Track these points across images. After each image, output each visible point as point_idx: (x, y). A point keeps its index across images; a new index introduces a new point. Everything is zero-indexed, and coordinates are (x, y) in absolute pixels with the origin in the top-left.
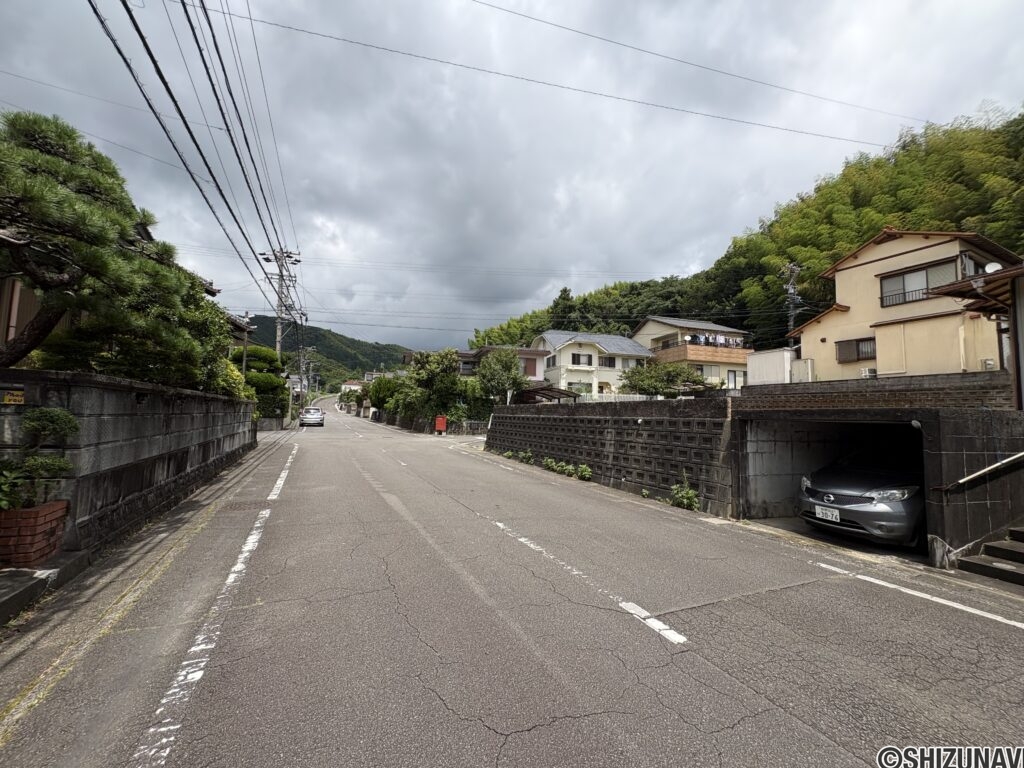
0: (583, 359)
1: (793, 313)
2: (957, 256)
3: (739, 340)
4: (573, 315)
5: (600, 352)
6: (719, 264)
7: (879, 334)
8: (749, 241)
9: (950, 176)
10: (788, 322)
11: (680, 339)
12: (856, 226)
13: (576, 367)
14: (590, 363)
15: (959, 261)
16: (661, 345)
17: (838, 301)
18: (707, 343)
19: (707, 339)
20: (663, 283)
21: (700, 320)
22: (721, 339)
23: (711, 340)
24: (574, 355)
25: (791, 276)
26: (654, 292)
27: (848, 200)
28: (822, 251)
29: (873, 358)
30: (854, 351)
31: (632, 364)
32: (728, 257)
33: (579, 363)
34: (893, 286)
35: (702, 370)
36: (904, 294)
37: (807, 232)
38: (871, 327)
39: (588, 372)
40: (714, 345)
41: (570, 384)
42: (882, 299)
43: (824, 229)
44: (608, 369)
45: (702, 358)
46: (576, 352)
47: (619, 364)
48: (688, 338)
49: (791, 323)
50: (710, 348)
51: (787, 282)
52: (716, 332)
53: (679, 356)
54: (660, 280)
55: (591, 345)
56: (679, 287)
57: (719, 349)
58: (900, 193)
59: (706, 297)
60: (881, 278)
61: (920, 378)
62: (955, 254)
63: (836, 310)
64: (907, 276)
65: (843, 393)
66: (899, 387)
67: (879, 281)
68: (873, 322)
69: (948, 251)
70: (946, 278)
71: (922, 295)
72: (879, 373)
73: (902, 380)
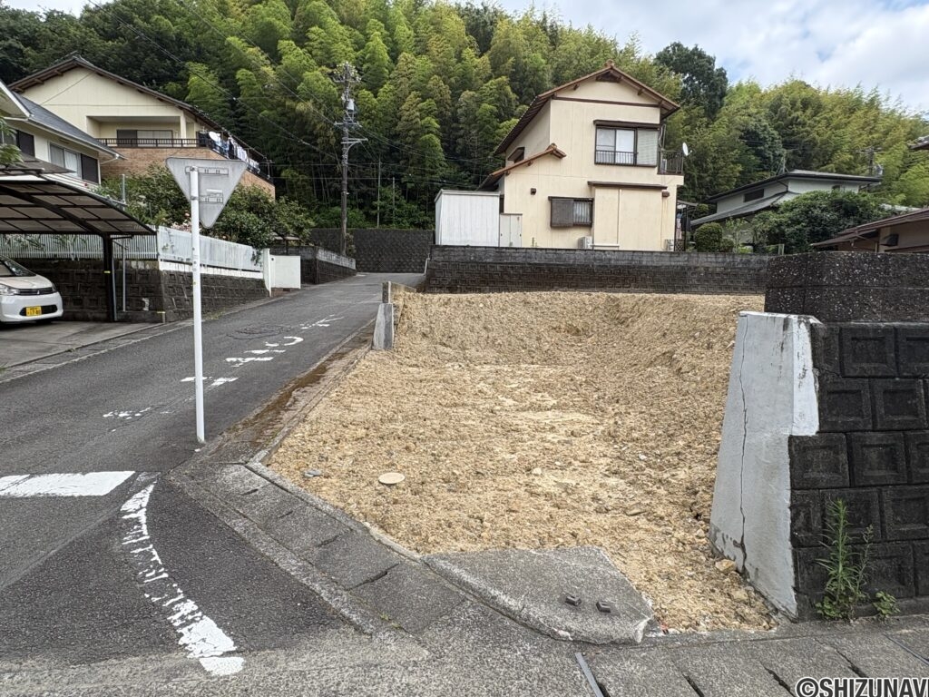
1: (348, 142)
2: (657, 125)
11: (185, 134)
16: (112, 135)
29: (589, 225)
34: (606, 138)
36: (615, 153)
38: (588, 185)
42: (595, 151)
60: (597, 125)
61: (639, 254)
62: (658, 122)
63: (551, 153)
64: (618, 132)
65: (569, 265)
66: (623, 263)
67: (594, 128)
68: (590, 180)
69: (653, 116)
70: (650, 146)
71: (629, 160)
72: (596, 244)
73: (627, 254)
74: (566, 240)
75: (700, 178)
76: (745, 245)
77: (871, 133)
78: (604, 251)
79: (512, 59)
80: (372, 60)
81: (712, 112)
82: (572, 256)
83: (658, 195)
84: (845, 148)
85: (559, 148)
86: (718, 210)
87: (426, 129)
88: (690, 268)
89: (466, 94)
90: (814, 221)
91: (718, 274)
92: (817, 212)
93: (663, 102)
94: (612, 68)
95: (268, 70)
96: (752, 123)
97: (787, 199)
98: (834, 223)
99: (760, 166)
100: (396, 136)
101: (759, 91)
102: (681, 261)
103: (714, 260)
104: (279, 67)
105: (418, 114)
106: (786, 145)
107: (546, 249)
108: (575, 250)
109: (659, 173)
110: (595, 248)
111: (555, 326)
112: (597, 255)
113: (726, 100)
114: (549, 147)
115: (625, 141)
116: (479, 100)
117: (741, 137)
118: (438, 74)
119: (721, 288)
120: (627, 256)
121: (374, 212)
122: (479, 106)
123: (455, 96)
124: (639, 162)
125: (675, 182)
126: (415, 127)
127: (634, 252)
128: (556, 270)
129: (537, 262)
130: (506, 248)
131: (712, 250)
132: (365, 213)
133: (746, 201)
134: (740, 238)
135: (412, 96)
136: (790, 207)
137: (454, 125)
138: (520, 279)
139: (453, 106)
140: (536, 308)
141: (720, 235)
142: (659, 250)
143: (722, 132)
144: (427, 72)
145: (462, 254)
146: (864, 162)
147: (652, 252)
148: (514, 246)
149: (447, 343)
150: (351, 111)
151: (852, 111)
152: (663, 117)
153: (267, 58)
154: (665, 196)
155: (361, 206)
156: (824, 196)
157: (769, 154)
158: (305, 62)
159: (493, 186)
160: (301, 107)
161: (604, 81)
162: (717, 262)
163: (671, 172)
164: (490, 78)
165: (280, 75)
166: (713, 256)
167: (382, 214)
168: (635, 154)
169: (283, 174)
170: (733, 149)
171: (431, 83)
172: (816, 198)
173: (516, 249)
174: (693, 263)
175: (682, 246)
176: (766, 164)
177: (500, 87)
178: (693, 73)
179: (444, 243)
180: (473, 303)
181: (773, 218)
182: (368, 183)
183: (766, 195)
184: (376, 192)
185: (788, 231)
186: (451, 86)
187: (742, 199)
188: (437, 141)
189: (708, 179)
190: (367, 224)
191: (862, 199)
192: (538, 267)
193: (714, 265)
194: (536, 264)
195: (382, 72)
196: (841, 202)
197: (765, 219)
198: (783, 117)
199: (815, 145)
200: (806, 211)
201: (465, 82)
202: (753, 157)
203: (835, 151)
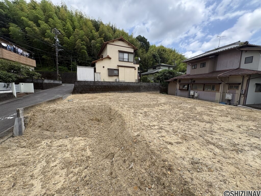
1: (57, 50)
3: (27, 54)
7: (120, 69)
18: (15, 51)
22: (21, 51)
29: (118, 76)
34: (121, 55)
36: (124, 58)
42: (119, 58)
50: (17, 54)
60: (119, 52)
61: (130, 83)
62: (133, 52)
63: (108, 57)
64: (124, 54)
66: (126, 85)
67: (118, 52)
68: (118, 65)
69: (132, 51)
70: (132, 57)
71: (127, 60)
72: (120, 80)
74: (112, 79)
75: (145, 64)
76: (152, 80)
77: (174, 57)
78: (121, 82)
79: (104, 34)
80: (68, 29)
81: (147, 50)
82: (114, 83)
83: (134, 69)
84: (170, 59)
85: (110, 56)
86: (148, 71)
87: (83, 48)
88: (141, 86)
89: (93, 41)
90: (165, 75)
91: (147, 87)
92: (166, 74)
93: (134, 48)
94: (122, 38)
95: (36, 28)
96: (154, 53)
97: (160, 70)
98: (169, 76)
99: (156, 62)
100: (75, 49)
101: (155, 47)
102: (139, 84)
103: (146, 84)
104: (39, 28)
105: (81, 45)
106: (160, 58)
107: (107, 82)
108: (114, 82)
109: (134, 64)
110: (120, 81)
111: (91, 119)
112: (120, 83)
113: (150, 48)
114: (107, 56)
115: (126, 56)
116: (97, 43)
117: (152, 56)
118: (86, 35)
119: (147, 90)
120: (127, 83)
121: (70, 68)
122: (96, 44)
123: (90, 41)
124: (129, 61)
125: (137, 66)
126: (80, 47)
127: (128, 82)
128: (110, 87)
129: (105, 85)
130: (96, 82)
131: (145, 82)
132: (68, 68)
133: (153, 69)
134: (151, 79)
135: (79, 40)
136: (161, 72)
137: (91, 48)
138: (100, 89)
139: (90, 43)
140: (87, 112)
141: (147, 78)
142: (134, 82)
143: (149, 55)
144: (83, 34)
145: (84, 83)
146: (173, 62)
147: (133, 82)
148: (99, 81)
149: (49, 129)
150: (58, 42)
151: (171, 52)
152: (134, 51)
153: (36, 25)
154: (135, 69)
155: (67, 66)
156: (167, 70)
157: (157, 60)
158: (48, 27)
159: (93, 65)
160: (46, 39)
161: (121, 41)
163: (136, 64)
164: (99, 38)
165: (40, 30)
166: (146, 83)
167: (73, 68)
168: (128, 59)
169: (43, 57)
170: (151, 58)
171: (84, 38)
172: (165, 71)
173: (99, 82)
174: (142, 85)
175: (140, 80)
176: (157, 61)
177: (101, 40)
178: (143, 42)
179: (78, 80)
180: (63, 111)
181: (158, 75)
182: (69, 61)
183: (157, 69)
184: (71, 63)
185: (161, 78)
186: (89, 39)
187: (152, 69)
188: (86, 52)
189: (146, 64)
190: (69, 71)
191: (174, 71)
192: (105, 86)
193: (146, 85)
194: (104, 85)
195: (71, 33)
196: (170, 72)
197: (156, 75)
198: (160, 52)
199: (165, 58)
200: (164, 73)
201: (93, 38)
202: (154, 60)
203: (168, 60)
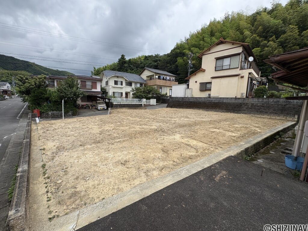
0: (119, 83)
1: (190, 70)
2: (241, 53)
3: (174, 78)
4: (126, 65)
5: (126, 80)
6: (172, 51)
7: (214, 81)
8: (181, 44)
9: (236, 29)
10: (188, 73)
11: (155, 77)
12: (210, 43)
13: (116, 86)
14: (122, 84)
15: (241, 55)
16: (149, 78)
17: (202, 67)
18: (163, 79)
19: (163, 78)
20: (155, 56)
21: (163, 70)
22: (168, 78)
23: (165, 78)
24: (115, 81)
25: (190, 57)
26: (152, 59)
27: (209, 33)
28: (200, 50)
29: (210, 90)
30: (205, 87)
31: (138, 85)
32: (175, 49)
33: (117, 84)
34: (220, 62)
35: (161, 88)
36: (223, 66)
37: (197, 43)
38: (211, 78)
39: (121, 88)
40: (166, 80)
41: (114, 93)
42: (215, 67)
43: (202, 42)
44: (129, 87)
45: (161, 84)
46: (116, 79)
47: (133, 85)
48: (157, 77)
49: (189, 74)
50: (164, 81)
51: (189, 59)
52: (167, 75)
53: (154, 83)
54: (154, 55)
55: (122, 77)
56: (160, 58)
57: (167, 81)
58: (223, 33)
59: (167, 63)
60: (217, 59)
61: (223, 99)
63: (200, 71)
64: (224, 59)
65: (200, 102)
66: (217, 101)
67: (215, 61)
69: (239, 50)
71: (227, 67)
73: (218, 99)
85: (205, 69)
93: (242, 45)
109: (240, 70)
110: (211, 97)
112: (208, 99)
115: (227, 61)
124: (231, 68)
145: (175, 99)
152: (243, 50)
154: (242, 77)
159: (186, 82)
161: (220, 44)
162: (258, 102)
168: (230, 65)
